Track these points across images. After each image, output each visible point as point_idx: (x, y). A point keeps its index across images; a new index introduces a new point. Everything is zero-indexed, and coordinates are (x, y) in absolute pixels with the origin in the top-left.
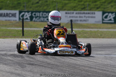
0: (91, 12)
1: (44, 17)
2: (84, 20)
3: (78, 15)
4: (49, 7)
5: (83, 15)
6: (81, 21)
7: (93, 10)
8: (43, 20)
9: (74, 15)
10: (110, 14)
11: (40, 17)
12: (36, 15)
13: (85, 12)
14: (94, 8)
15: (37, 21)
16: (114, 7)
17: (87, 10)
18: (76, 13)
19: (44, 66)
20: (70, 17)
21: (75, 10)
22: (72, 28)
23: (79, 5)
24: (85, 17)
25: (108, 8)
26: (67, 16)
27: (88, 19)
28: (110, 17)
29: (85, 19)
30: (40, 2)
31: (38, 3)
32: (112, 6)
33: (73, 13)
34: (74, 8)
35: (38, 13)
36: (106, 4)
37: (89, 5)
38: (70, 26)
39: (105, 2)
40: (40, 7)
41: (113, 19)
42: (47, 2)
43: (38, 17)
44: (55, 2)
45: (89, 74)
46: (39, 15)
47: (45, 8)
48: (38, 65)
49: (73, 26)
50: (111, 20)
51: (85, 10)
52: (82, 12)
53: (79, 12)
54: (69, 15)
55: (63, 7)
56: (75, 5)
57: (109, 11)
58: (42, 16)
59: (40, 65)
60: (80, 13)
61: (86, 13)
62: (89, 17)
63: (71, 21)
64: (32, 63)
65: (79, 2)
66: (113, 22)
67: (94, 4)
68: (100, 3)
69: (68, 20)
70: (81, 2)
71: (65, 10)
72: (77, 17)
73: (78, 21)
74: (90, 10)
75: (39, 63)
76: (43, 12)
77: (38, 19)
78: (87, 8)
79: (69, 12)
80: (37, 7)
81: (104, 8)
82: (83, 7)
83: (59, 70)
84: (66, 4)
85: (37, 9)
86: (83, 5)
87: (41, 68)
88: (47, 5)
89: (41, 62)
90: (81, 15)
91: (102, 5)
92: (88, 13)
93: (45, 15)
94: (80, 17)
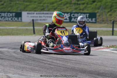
0: (49, 12)
1: (8, 17)
2: (44, 20)
3: (38, 15)
4: (13, 9)
5: (43, 15)
6: (40, 20)
7: (51, 11)
8: (7, 20)
9: (35, 15)
10: (66, 14)
11: (5, 17)
12: (2, 16)
13: (44, 12)
14: (52, 9)
15: (2, 21)
16: (69, 8)
17: (46, 11)
18: (36, 14)
19: (13, 60)
20: (31, 17)
21: (35, 11)
22: (34, 26)
23: (39, 6)
24: (44, 16)
25: (64, 8)
26: (29, 16)
27: (46, 18)
28: (66, 16)
29: (44, 18)
30: (5, 4)
31: (3, 4)
32: (67, 7)
33: (34, 13)
34: (34, 9)
35: (4, 14)
36: (62, 5)
37: (47, 6)
38: (32, 25)
39: (61, 4)
40: (5, 8)
41: (68, 19)
42: (10, 3)
43: (3, 17)
44: (18, 3)
45: (52, 66)
46: (4, 15)
47: (9, 9)
48: (7, 59)
49: (35, 25)
50: (66, 19)
51: (44, 11)
52: (42, 12)
53: (39, 12)
54: (30, 15)
55: (25, 8)
56: (35, 6)
57: (64, 11)
58: (7, 16)
59: (9, 60)
60: (40, 14)
61: (45, 14)
62: (47, 17)
63: (33, 20)
64: (2, 57)
65: (39, 3)
66: (68, 21)
67: (52, 5)
68: (57, 4)
69: (30, 20)
70: (41, 3)
71: (27, 11)
72: (37, 17)
73: (38, 20)
74: (49, 10)
75: (8, 58)
76: (8, 12)
77: (3, 19)
78: (45, 9)
79: (31, 12)
80: (2, 8)
81: (61, 9)
82: (42, 8)
83: (26, 64)
84: (27, 6)
85: (2, 10)
86: (43, 6)
87: (10, 62)
88: (11, 6)
89: (9, 56)
90: (41, 15)
91: (58, 6)
92: (47, 14)
93: (9, 15)
94: (40, 17)
